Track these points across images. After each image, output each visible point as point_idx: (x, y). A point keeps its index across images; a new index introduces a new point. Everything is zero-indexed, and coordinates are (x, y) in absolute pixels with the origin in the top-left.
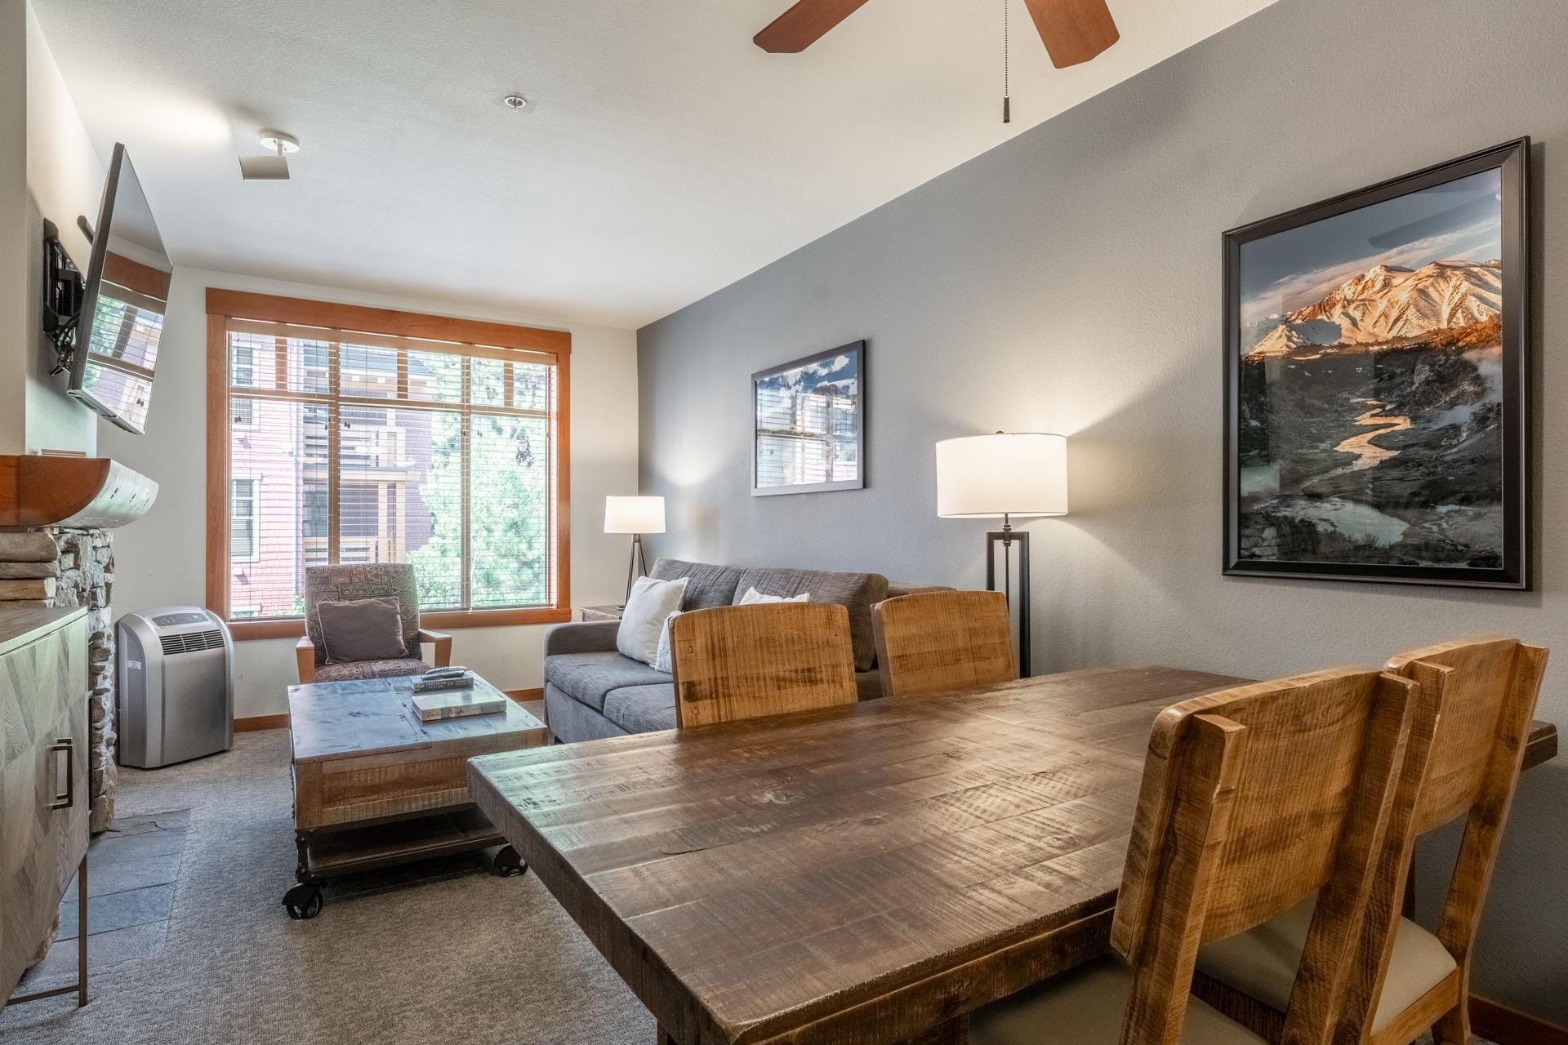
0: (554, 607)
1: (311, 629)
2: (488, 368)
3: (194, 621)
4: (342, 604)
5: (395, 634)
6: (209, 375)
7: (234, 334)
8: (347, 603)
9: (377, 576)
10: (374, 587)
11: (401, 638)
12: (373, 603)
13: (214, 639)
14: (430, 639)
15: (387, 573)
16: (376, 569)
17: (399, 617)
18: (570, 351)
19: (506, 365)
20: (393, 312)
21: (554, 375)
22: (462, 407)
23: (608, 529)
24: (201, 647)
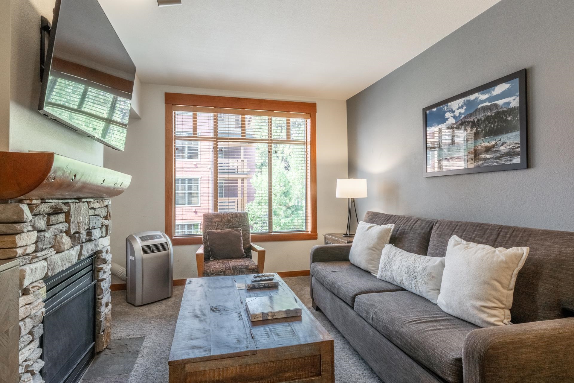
0: (310, 232)
1: (205, 242)
2: (279, 121)
3: (157, 238)
4: (217, 231)
5: (240, 246)
6: (166, 130)
7: (177, 112)
8: (219, 231)
9: (232, 218)
10: (231, 223)
11: (242, 248)
12: (230, 231)
13: (164, 247)
14: (255, 250)
15: (237, 216)
16: (232, 215)
17: (242, 238)
18: (315, 112)
19: (287, 120)
20: (239, 98)
21: (309, 124)
22: (268, 140)
23: (338, 196)
24: (159, 250)
